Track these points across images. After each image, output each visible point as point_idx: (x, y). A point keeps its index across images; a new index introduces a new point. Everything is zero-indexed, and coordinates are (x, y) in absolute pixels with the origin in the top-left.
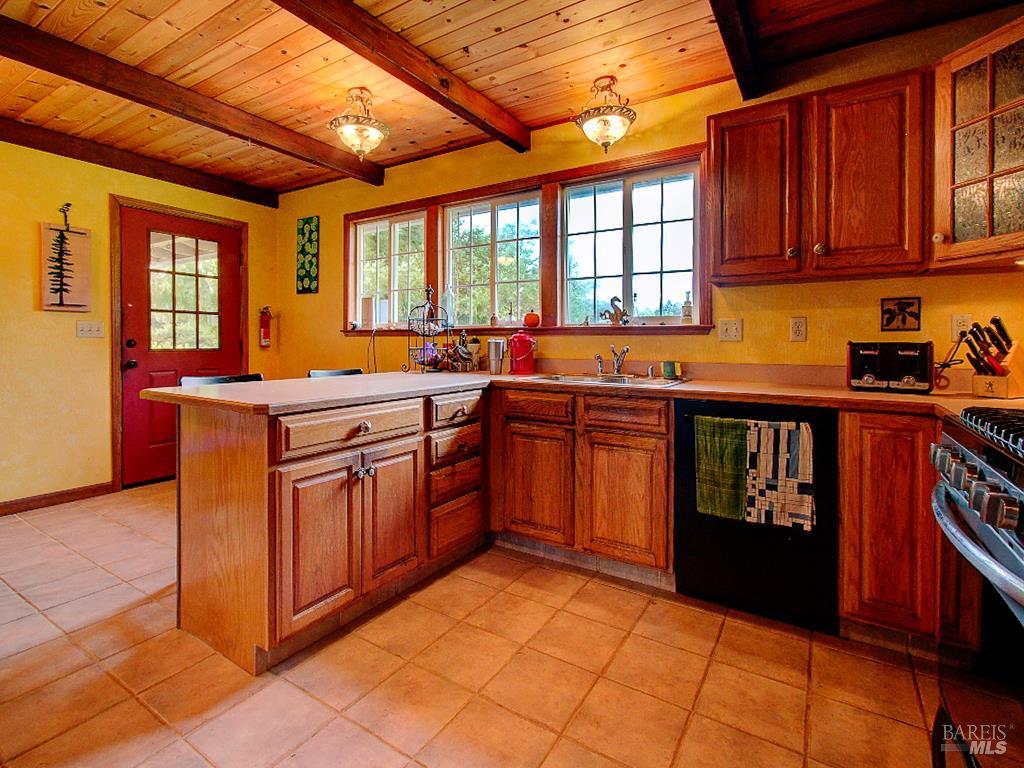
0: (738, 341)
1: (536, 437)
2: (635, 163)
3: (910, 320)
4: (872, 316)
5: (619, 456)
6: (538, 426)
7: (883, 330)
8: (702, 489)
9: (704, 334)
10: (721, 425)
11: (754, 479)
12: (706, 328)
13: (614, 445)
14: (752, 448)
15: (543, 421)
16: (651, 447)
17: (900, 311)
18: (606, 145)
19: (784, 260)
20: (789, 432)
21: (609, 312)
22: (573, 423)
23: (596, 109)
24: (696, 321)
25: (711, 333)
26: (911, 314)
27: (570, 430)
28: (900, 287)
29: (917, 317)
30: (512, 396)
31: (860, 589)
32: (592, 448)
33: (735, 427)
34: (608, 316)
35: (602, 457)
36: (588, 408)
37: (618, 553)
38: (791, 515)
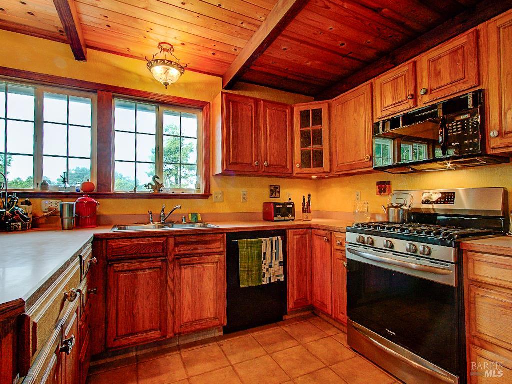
0: (221, 202)
1: (137, 270)
2: (160, 98)
3: (278, 194)
4: (267, 192)
5: (198, 269)
6: (139, 262)
7: (270, 198)
8: (243, 275)
9: (206, 199)
10: (252, 242)
11: (265, 264)
12: (207, 195)
13: (194, 264)
14: (264, 251)
15: (142, 258)
16: (216, 260)
17: (275, 191)
18: (167, 85)
19: (253, 167)
20: (276, 241)
21: (151, 185)
22: (167, 256)
23: (169, 62)
24: (202, 192)
25: (210, 198)
26: (278, 192)
27: (164, 260)
28: (275, 182)
29: (279, 192)
30: (115, 244)
31: (294, 298)
32: (180, 269)
33: (257, 243)
34: (150, 187)
35: (187, 273)
36: (177, 245)
37: (198, 327)
38: (277, 276)
